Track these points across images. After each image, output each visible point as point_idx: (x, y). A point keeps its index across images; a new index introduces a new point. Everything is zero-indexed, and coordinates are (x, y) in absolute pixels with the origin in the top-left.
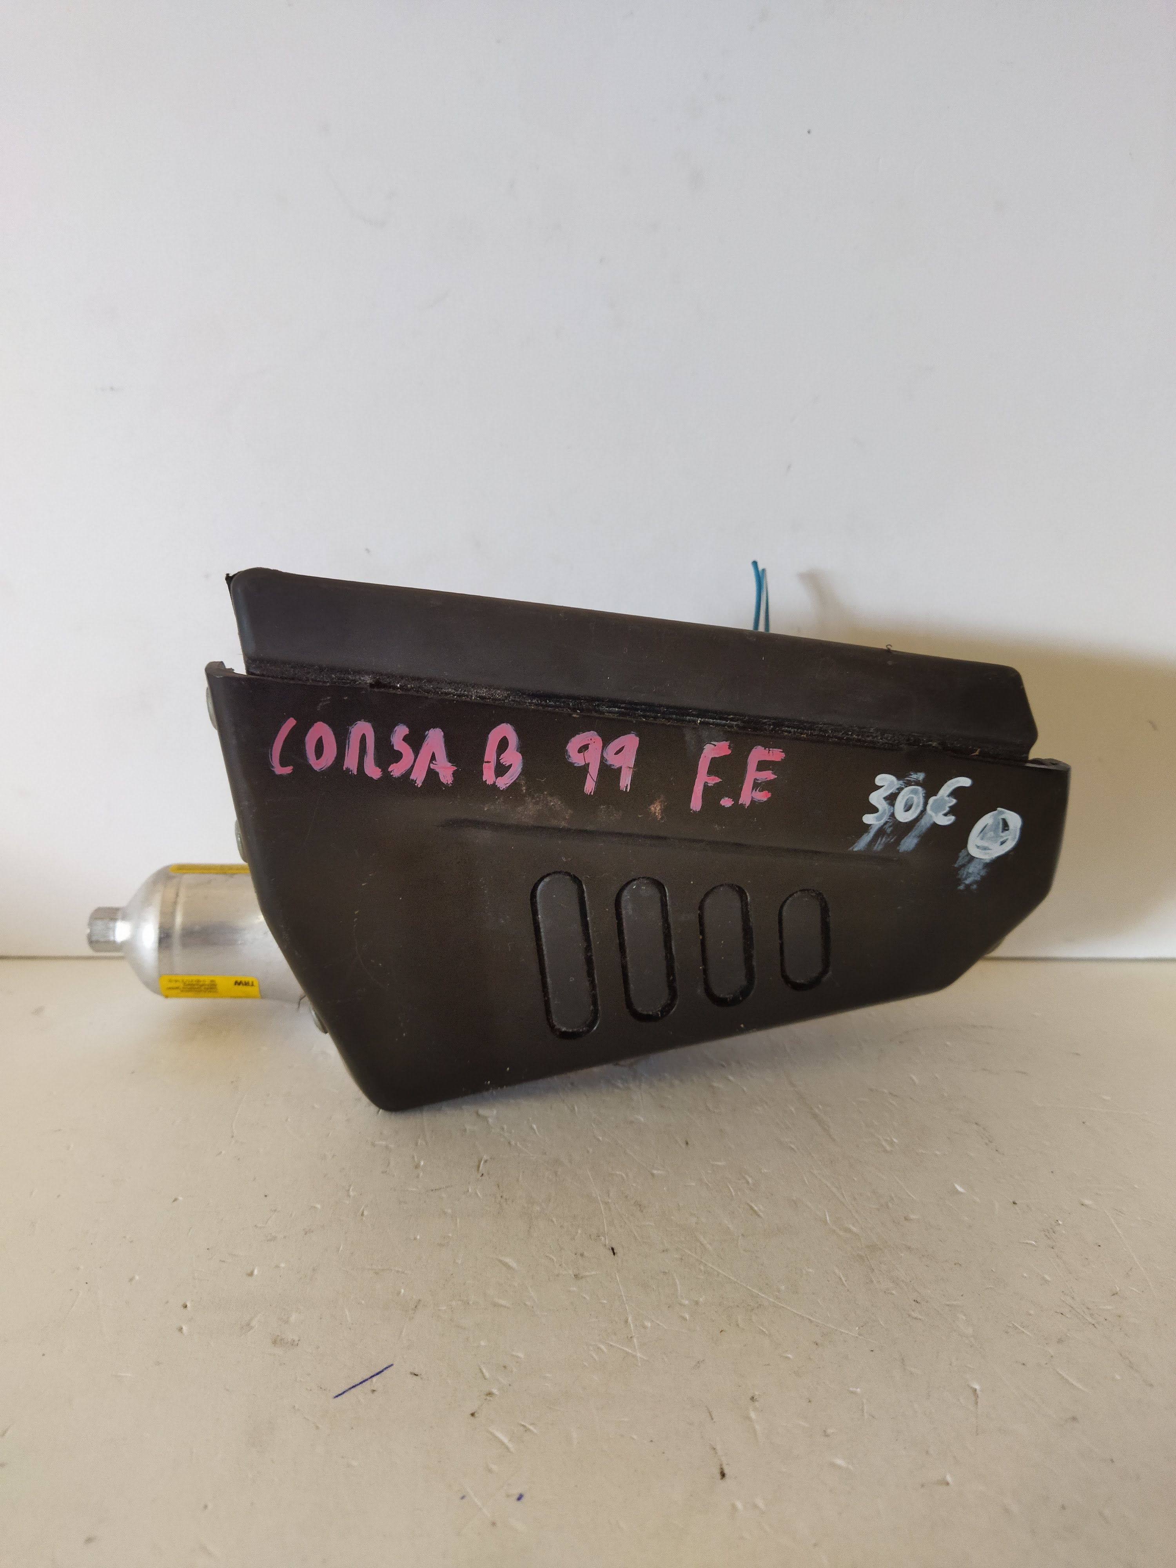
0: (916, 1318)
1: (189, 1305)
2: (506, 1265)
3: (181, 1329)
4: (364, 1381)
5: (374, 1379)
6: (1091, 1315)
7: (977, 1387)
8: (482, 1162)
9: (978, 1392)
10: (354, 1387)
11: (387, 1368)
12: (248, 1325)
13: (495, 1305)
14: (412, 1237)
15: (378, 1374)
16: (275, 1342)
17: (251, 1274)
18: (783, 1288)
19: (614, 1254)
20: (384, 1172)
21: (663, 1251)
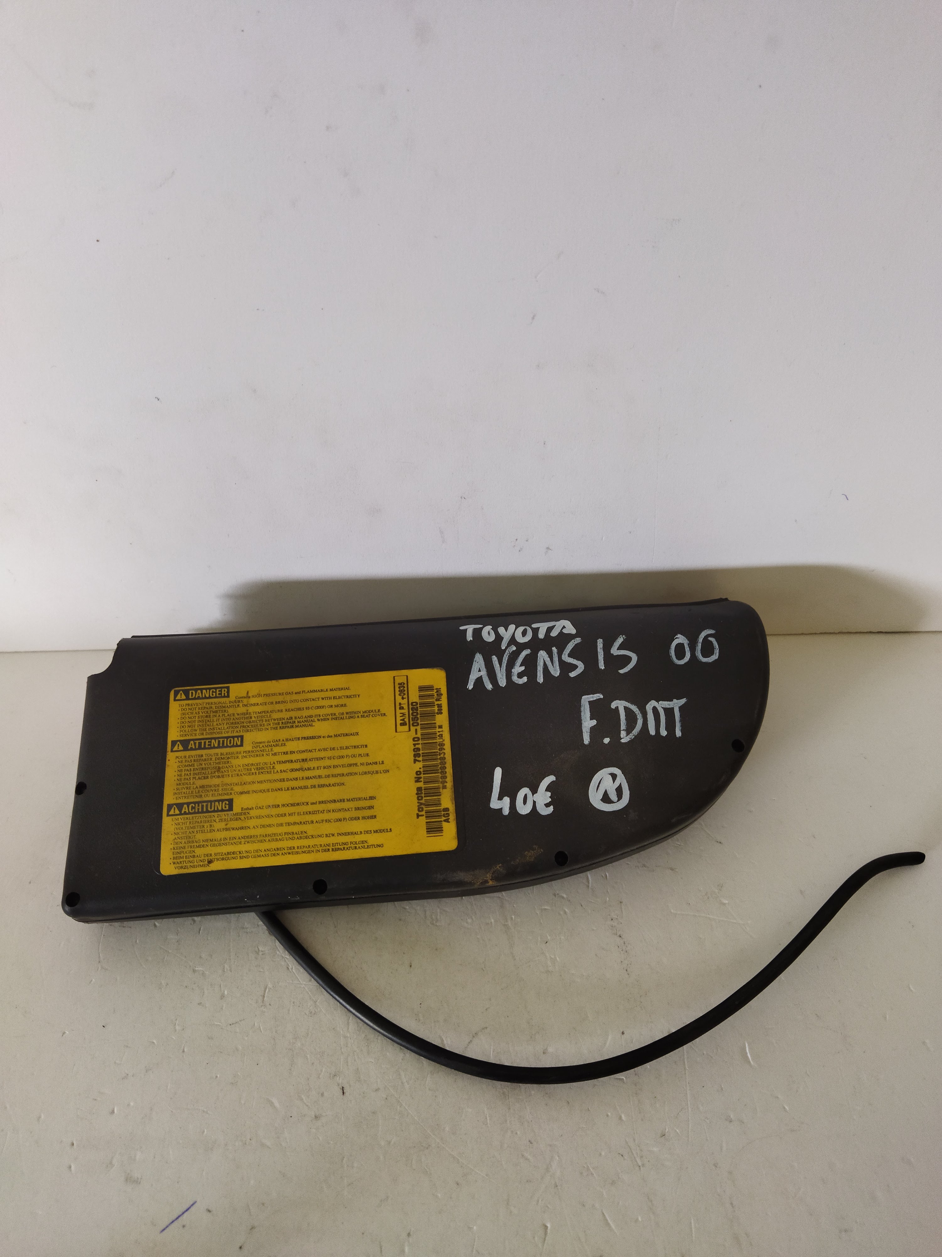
0: (527, 1159)
1: (75, 1144)
2: (272, 1104)
3: (70, 1167)
4: (179, 1217)
5: (185, 1214)
6: (642, 1157)
7: (549, 1225)
8: (267, 991)
9: (549, 1231)
10: (173, 1222)
11: (192, 1205)
12: (111, 1163)
13: (263, 1145)
14: (214, 1077)
15: (187, 1210)
16: (126, 1180)
17: (113, 1112)
18: (447, 1129)
19: (343, 1093)
20: (200, 1004)
21: (376, 1090)
